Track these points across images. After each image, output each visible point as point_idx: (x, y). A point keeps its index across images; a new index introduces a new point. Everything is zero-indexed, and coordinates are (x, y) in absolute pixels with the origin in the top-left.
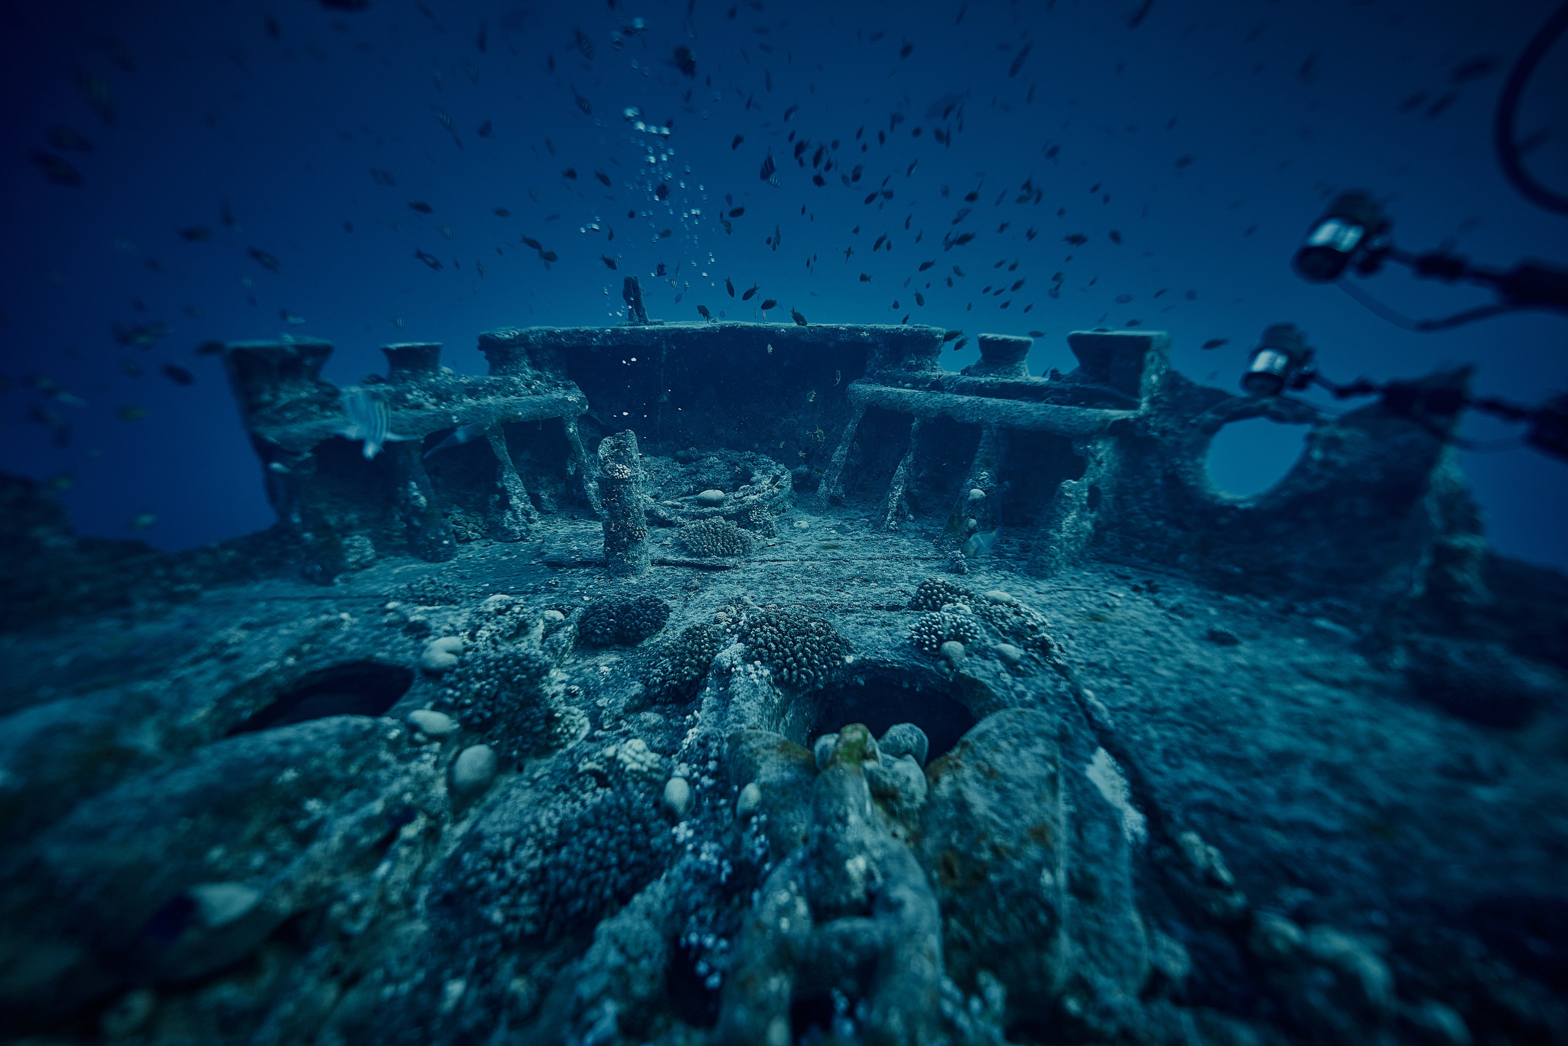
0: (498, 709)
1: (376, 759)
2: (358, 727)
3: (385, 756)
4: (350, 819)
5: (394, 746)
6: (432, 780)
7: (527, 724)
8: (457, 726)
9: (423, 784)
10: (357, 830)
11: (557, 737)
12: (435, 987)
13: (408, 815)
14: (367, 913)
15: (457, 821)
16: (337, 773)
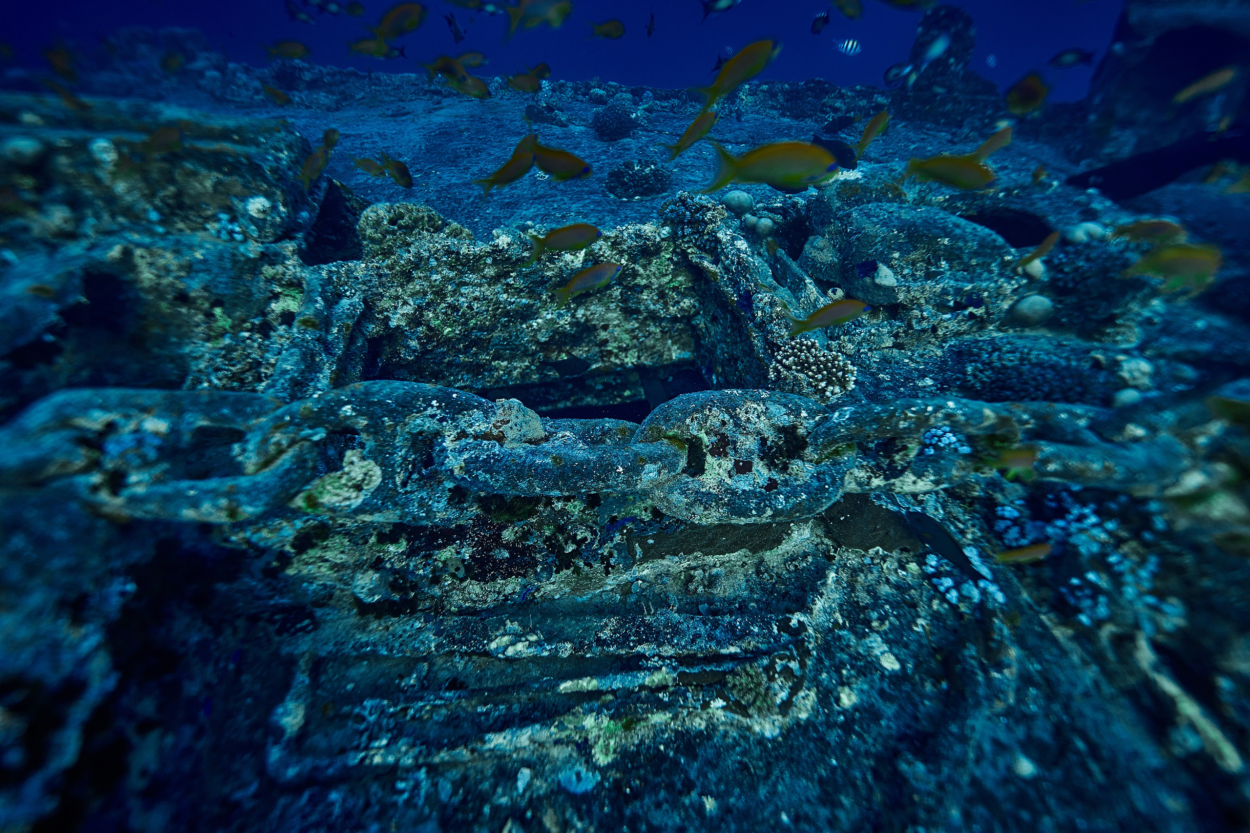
0: (1080, 286)
1: (989, 265)
2: (994, 241)
3: (994, 267)
4: (952, 283)
5: (1004, 265)
6: (1005, 297)
7: (1089, 309)
8: (1046, 280)
9: (999, 294)
10: (951, 291)
11: (1103, 334)
12: (923, 375)
13: (978, 304)
14: (925, 324)
15: (999, 330)
16: (965, 258)
